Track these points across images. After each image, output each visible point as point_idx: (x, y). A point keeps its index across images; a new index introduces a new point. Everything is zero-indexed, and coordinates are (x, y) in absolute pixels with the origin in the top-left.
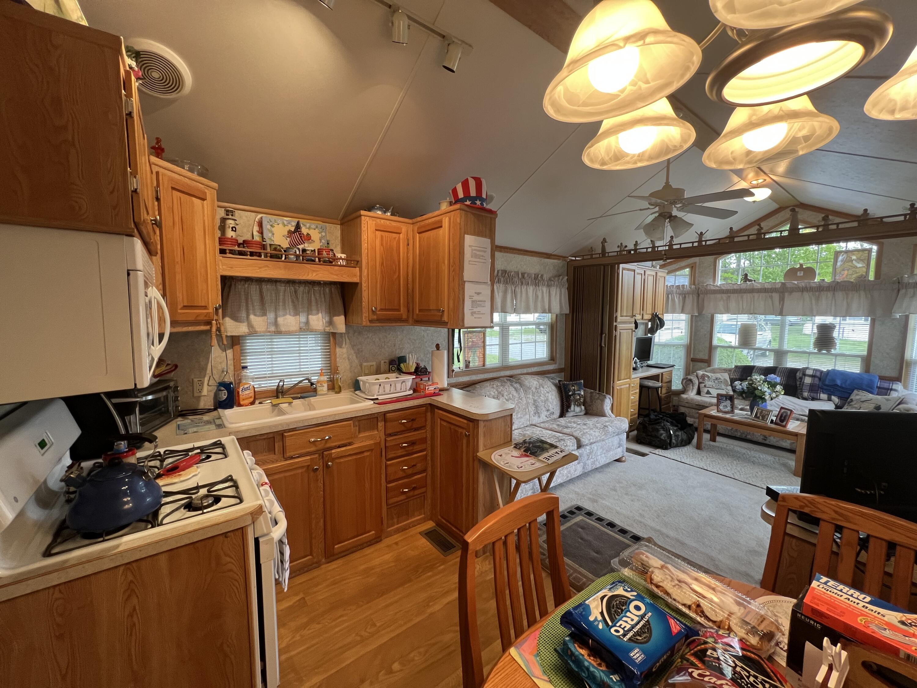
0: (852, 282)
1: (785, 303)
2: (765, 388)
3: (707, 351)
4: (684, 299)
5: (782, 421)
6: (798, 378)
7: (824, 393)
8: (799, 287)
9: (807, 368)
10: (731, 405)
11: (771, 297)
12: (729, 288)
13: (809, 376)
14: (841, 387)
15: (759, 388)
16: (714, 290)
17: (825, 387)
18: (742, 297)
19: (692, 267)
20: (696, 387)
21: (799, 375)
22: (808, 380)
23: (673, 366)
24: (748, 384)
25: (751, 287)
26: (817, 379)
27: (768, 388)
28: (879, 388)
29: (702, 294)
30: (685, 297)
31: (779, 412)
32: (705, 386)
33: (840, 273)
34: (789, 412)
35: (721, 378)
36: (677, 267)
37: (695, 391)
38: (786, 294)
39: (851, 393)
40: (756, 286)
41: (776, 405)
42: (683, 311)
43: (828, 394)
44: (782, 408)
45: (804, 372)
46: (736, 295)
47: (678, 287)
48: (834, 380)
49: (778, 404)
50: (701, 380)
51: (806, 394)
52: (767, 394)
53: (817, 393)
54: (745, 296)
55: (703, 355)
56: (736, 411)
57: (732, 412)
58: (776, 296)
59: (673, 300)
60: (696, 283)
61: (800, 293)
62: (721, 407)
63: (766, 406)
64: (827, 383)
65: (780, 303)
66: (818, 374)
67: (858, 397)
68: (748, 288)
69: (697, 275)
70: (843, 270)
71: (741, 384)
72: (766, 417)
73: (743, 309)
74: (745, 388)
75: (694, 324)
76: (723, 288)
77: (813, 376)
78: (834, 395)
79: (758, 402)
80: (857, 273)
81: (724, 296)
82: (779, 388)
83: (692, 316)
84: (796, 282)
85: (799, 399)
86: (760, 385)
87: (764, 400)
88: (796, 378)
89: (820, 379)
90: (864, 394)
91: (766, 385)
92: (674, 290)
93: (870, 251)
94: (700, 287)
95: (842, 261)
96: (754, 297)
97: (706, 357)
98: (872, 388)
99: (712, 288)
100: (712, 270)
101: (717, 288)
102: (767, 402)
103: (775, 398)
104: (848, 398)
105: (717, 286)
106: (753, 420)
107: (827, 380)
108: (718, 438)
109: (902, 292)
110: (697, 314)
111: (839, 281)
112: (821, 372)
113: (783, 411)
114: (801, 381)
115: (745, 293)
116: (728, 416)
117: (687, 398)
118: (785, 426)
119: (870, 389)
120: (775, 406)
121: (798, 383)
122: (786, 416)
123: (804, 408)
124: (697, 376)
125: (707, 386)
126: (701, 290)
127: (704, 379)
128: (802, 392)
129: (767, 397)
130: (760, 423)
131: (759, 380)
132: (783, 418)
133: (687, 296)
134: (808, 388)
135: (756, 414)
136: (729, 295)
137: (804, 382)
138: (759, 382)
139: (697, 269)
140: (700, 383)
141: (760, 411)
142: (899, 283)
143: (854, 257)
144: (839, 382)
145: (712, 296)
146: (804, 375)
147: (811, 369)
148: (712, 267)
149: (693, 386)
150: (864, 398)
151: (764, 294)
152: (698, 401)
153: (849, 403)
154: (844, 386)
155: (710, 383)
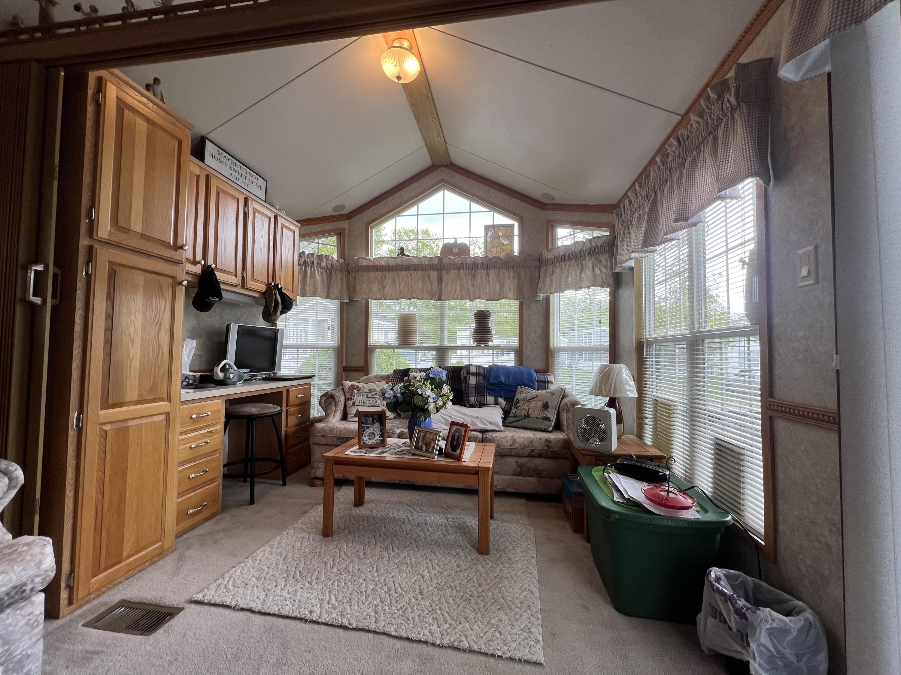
0: (502, 259)
1: (443, 283)
2: (428, 391)
3: (362, 355)
4: (330, 276)
5: (454, 449)
6: (462, 378)
7: (490, 395)
8: (456, 264)
9: (470, 365)
10: (381, 430)
11: (429, 276)
12: (384, 263)
13: (474, 374)
14: (506, 385)
15: (420, 391)
16: (367, 266)
17: (491, 387)
18: (399, 277)
19: (340, 234)
20: (341, 407)
21: (463, 374)
22: (473, 380)
23: (311, 377)
24: (404, 386)
25: (408, 263)
26: (481, 377)
27: (432, 390)
28: (538, 381)
29: (353, 271)
30: (331, 274)
31: (450, 430)
32: (354, 404)
33: (490, 250)
34: (463, 430)
35: (376, 389)
36: (319, 230)
37: (339, 415)
38: (444, 272)
39: (515, 392)
40: (413, 261)
41: (443, 420)
42: (328, 296)
43: (495, 396)
44: (453, 424)
45: (467, 370)
46: (392, 273)
47: (320, 257)
48: (498, 377)
49: (445, 419)
50: (348, 396)
51: (472, 399)
52: (431, 400)
53: (484, 396)
54: (402, 274)
55: (357, 362)
56: (390, 441)
57: (382, 443)
58: (434, 274)
59: (313, 276)
60: (346, 257)
61: (457, 271)
62: (365, 438)
63: (430, 423)
64: (492, 381)
65: (438, 285)
66: (482, 371)
67: (523, 395)
68: (404, 264)
69: (346, 246)
70: (493, 247)
71: (392, 389)
72: (432, 444)
73: (400, 291)
74: (399, 395)
75: (345, 317)
76: (378, 264)
77: (477, 374)
78: (501, 397)
79: (419, 418)
80: (504, 251)
81: (379, 274)
82: (446, 388)
83: (342, 304)
84: (452, 258)
85: (465, 406)
86: (421, 386)
87: (426, 412)
88: (461, 380)
89: (484, 377)
90: (528, 391)
91: (429, 385)
92: (315, 261)
93: (512, 226)
94: (350, 262)
95: (491, 237)
96: (411, 276)
97: (362, 364)
98: (532, 382)
99: (364, 263)
100: (365, 241)
101: (371, 264)
102: (432, 416)
103: (442, 407)
104: (513, 398)
105: (370, 260)
106: (414, 454)
107: (492, 378)
108: (370, 494)
109: (543, 269)
110: (348, 301)
111: (491, 257)
112: (484, 369)
113: (455, 427)
114: (466, 383)
115: (401, 270)
116: (374, 454)
117: (323, 429)
118: (459, 458)
119: (530, 384)
120: (442, 423)
121: (463, 385)
122: (459, 437)
123: (474, 420)
124: (343, 389)
125: (357, 403)
126: (352, 266)
127: (352, 393)
128: (468, 397)
129: (431, 408)
130: (423, 459)
131: (418, 378)
132: (455, 443)
133: (333, 272)
134: (474, 390)
135: (418, 441)
136: (384, 273)
137: (469, 384)
138: (420, 381)
139: (346, 238)
140: (346, 400)
141: (422, 434)
142: (539, 260)
143: (501, 234)
144: (503, 379)
145: (364, 274)
146: (469, 373)
147: (474, 366)
148: (364, 236)
149: (336, 406)
150: (529, 396)
151: (422, 273)
152: (340, 431)
153: (515, 405)
154: (508, 383)
155: (361, 398)
